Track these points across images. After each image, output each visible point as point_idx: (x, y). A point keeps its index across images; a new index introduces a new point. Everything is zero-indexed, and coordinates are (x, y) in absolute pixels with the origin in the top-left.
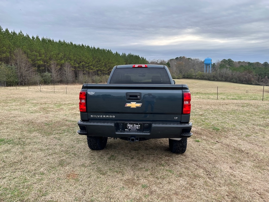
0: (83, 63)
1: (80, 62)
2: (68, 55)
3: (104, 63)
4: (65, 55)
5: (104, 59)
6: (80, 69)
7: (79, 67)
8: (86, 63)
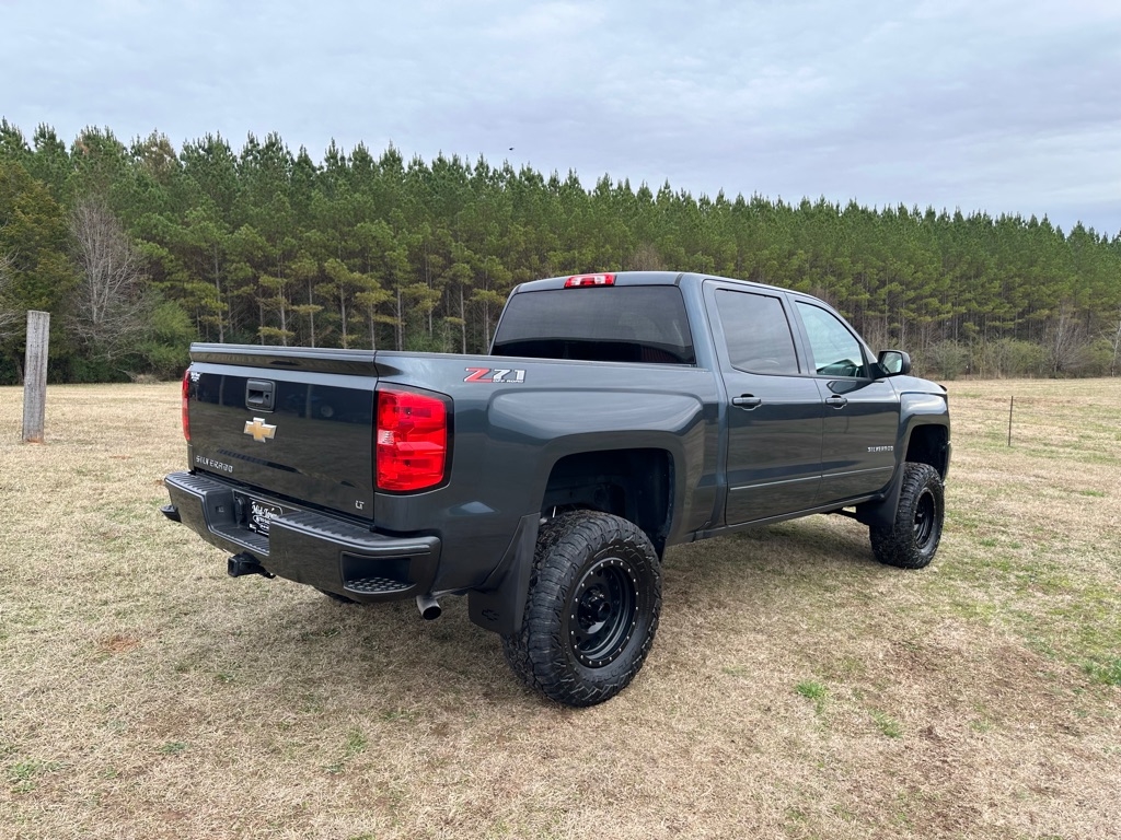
0: (895, 287)
1: (883, 284)
2: (829, 255)
3: (997, 283)
4: (816, 257)
5: (1000, 265)
6: (878, 314)
7: (871, 305)
8: (908, 285)
